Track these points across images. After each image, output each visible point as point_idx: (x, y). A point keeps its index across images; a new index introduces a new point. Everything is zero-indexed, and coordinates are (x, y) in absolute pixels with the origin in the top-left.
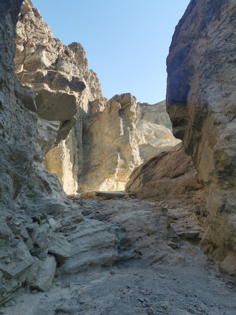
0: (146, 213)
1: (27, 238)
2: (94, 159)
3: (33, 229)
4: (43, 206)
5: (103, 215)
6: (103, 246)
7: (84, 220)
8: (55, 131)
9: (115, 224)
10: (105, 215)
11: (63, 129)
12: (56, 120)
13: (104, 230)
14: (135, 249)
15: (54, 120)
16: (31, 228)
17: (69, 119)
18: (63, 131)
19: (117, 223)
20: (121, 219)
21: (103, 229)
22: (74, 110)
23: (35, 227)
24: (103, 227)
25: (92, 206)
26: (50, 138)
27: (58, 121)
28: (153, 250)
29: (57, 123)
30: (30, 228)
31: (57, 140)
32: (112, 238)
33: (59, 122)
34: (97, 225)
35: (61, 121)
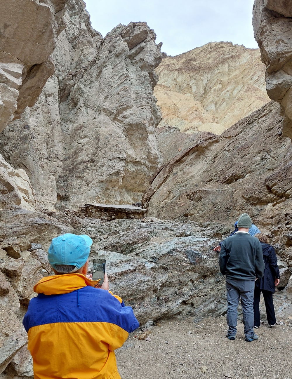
0: (198, 241)
1: (8, 290)
2: (82, 150)
3: (15, 271)
4: (20, 226)
5: (124, 243)
6: (135, 297)
7: (97, 253)
8: (13, 85)
9: (149, 259)
10: (128, 244)
11: (29, 83)
12: (15, 62)
13: (135, 270)
14: (184, 300)
15: (11, 62)
16: (13, 269)
17: (40, 63)
18: (30, 88)
19: (152, 258)
20: (158, 252)
21: (132, 268)
22: (50, 43)
23: (20, 268)
24: (132, 264)
25: (94, 229)
26: (6, 99)
27: (19, 65)
28: (213, 301)
29: (18, 69)
30: (10, 269)
31: (19, 107)
32: (150, 283)
33: (20, 68)
34: (121, 262)
35: (25, 64)
